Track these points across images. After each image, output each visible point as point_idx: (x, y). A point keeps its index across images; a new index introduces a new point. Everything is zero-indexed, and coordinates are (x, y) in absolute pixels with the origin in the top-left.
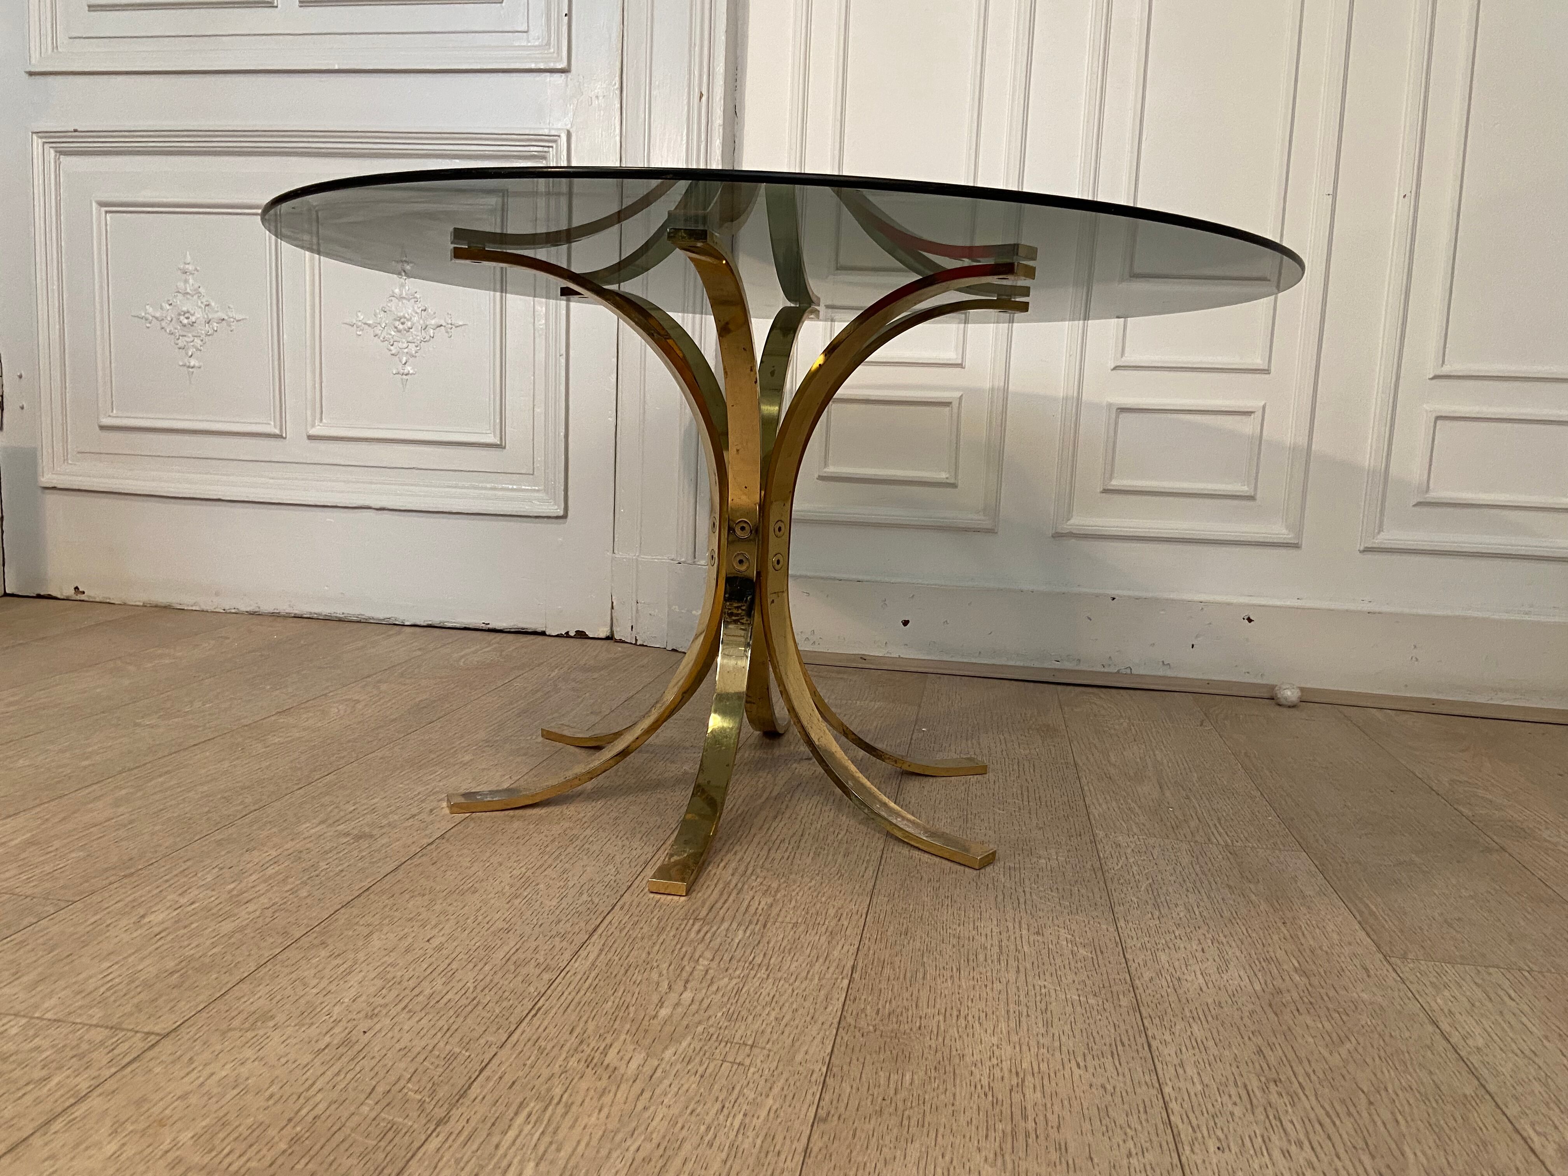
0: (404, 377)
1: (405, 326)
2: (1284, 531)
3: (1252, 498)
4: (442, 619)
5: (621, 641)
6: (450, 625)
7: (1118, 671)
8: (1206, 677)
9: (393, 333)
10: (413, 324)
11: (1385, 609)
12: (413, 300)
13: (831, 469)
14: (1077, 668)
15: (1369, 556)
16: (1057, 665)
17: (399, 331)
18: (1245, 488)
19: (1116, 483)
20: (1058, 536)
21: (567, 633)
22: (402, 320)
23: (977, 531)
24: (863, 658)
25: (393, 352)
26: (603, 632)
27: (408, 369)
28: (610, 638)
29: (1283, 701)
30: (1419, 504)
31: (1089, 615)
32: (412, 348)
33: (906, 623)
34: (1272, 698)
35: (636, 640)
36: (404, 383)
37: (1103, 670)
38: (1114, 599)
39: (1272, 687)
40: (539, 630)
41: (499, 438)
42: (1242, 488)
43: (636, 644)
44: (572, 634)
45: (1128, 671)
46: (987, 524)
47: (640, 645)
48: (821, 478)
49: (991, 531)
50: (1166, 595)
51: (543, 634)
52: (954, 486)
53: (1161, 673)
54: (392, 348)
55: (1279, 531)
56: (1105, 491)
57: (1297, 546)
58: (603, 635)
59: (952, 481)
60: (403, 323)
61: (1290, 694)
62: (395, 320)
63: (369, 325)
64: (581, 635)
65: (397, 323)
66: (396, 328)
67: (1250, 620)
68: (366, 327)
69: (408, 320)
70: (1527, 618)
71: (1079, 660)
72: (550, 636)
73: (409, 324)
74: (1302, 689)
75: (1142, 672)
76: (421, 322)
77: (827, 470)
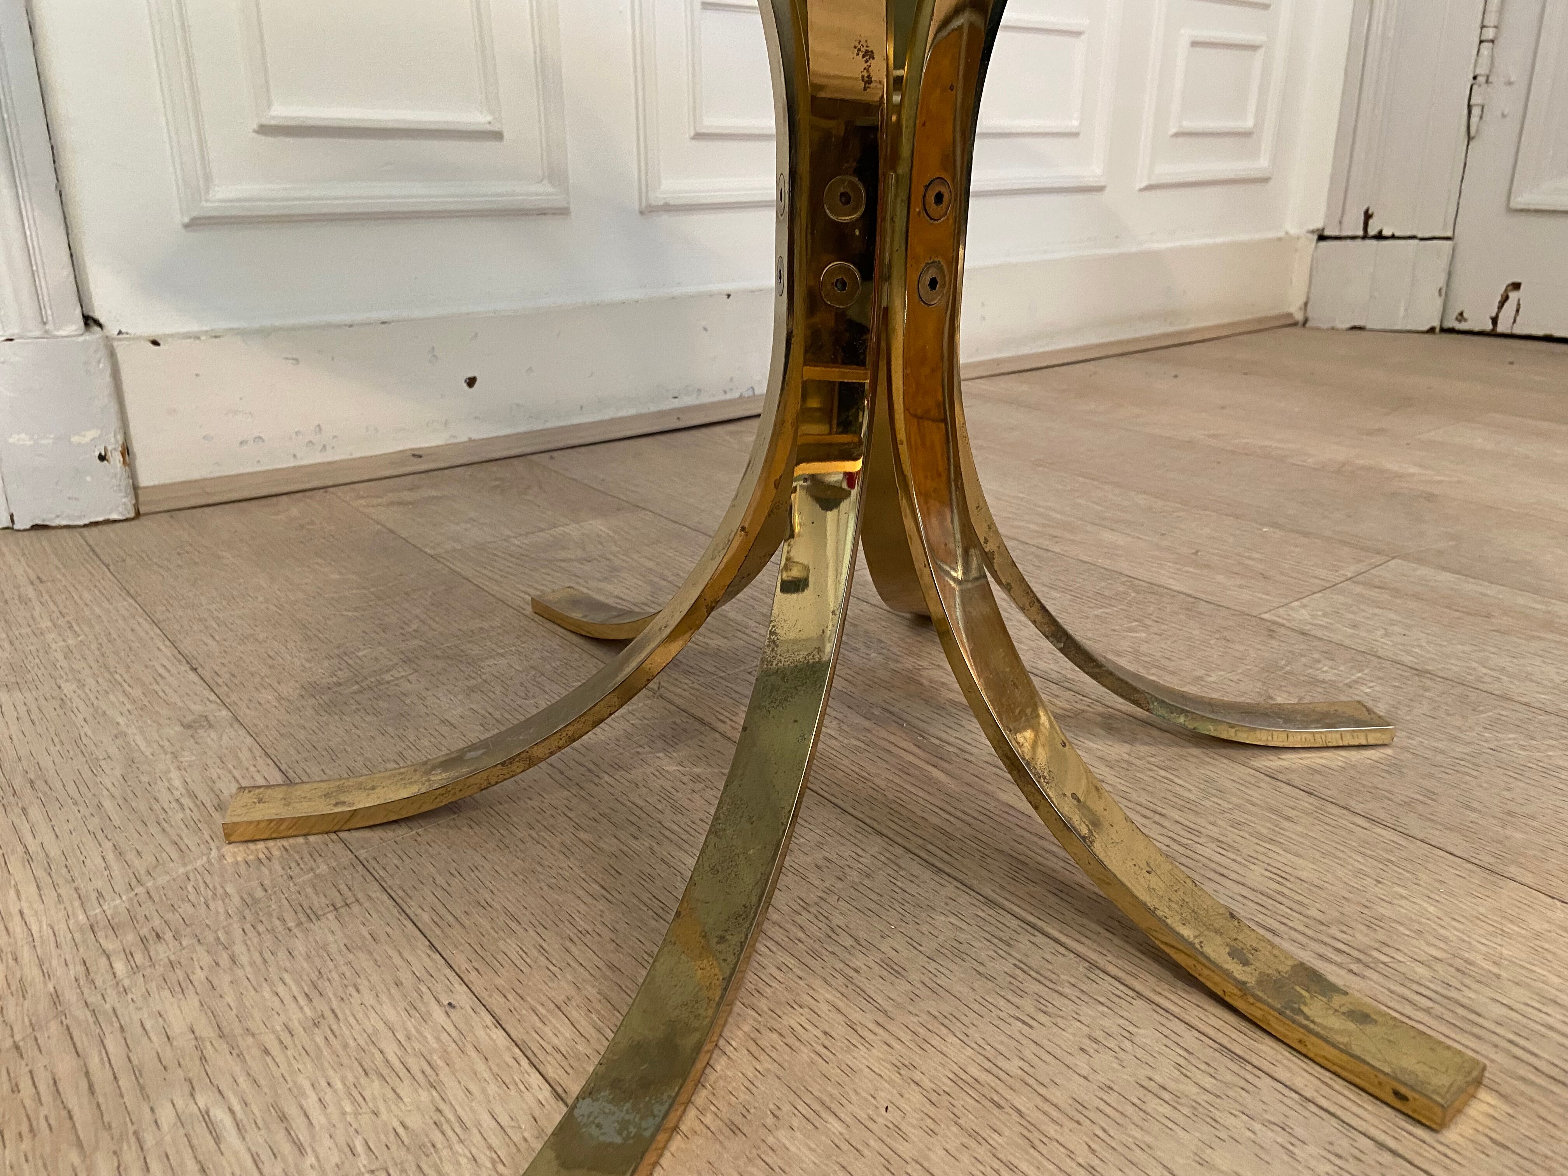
7: (741, 397)
14: (697, 402)
16: (676, 403)
20: (649, 211)
23: (543, 213)
24: (417, 455)
31: (704, 324)
33: (471, 382)
37: (725, 397)
38: (729, 296)
45: (750, 393)
46: (559, 201)
48: (264, 129)
49: (563, 212)
52: (498, 136)
56: (699, 136)
59: (496, 128)
71: (699, 390)
77: (273, 113)
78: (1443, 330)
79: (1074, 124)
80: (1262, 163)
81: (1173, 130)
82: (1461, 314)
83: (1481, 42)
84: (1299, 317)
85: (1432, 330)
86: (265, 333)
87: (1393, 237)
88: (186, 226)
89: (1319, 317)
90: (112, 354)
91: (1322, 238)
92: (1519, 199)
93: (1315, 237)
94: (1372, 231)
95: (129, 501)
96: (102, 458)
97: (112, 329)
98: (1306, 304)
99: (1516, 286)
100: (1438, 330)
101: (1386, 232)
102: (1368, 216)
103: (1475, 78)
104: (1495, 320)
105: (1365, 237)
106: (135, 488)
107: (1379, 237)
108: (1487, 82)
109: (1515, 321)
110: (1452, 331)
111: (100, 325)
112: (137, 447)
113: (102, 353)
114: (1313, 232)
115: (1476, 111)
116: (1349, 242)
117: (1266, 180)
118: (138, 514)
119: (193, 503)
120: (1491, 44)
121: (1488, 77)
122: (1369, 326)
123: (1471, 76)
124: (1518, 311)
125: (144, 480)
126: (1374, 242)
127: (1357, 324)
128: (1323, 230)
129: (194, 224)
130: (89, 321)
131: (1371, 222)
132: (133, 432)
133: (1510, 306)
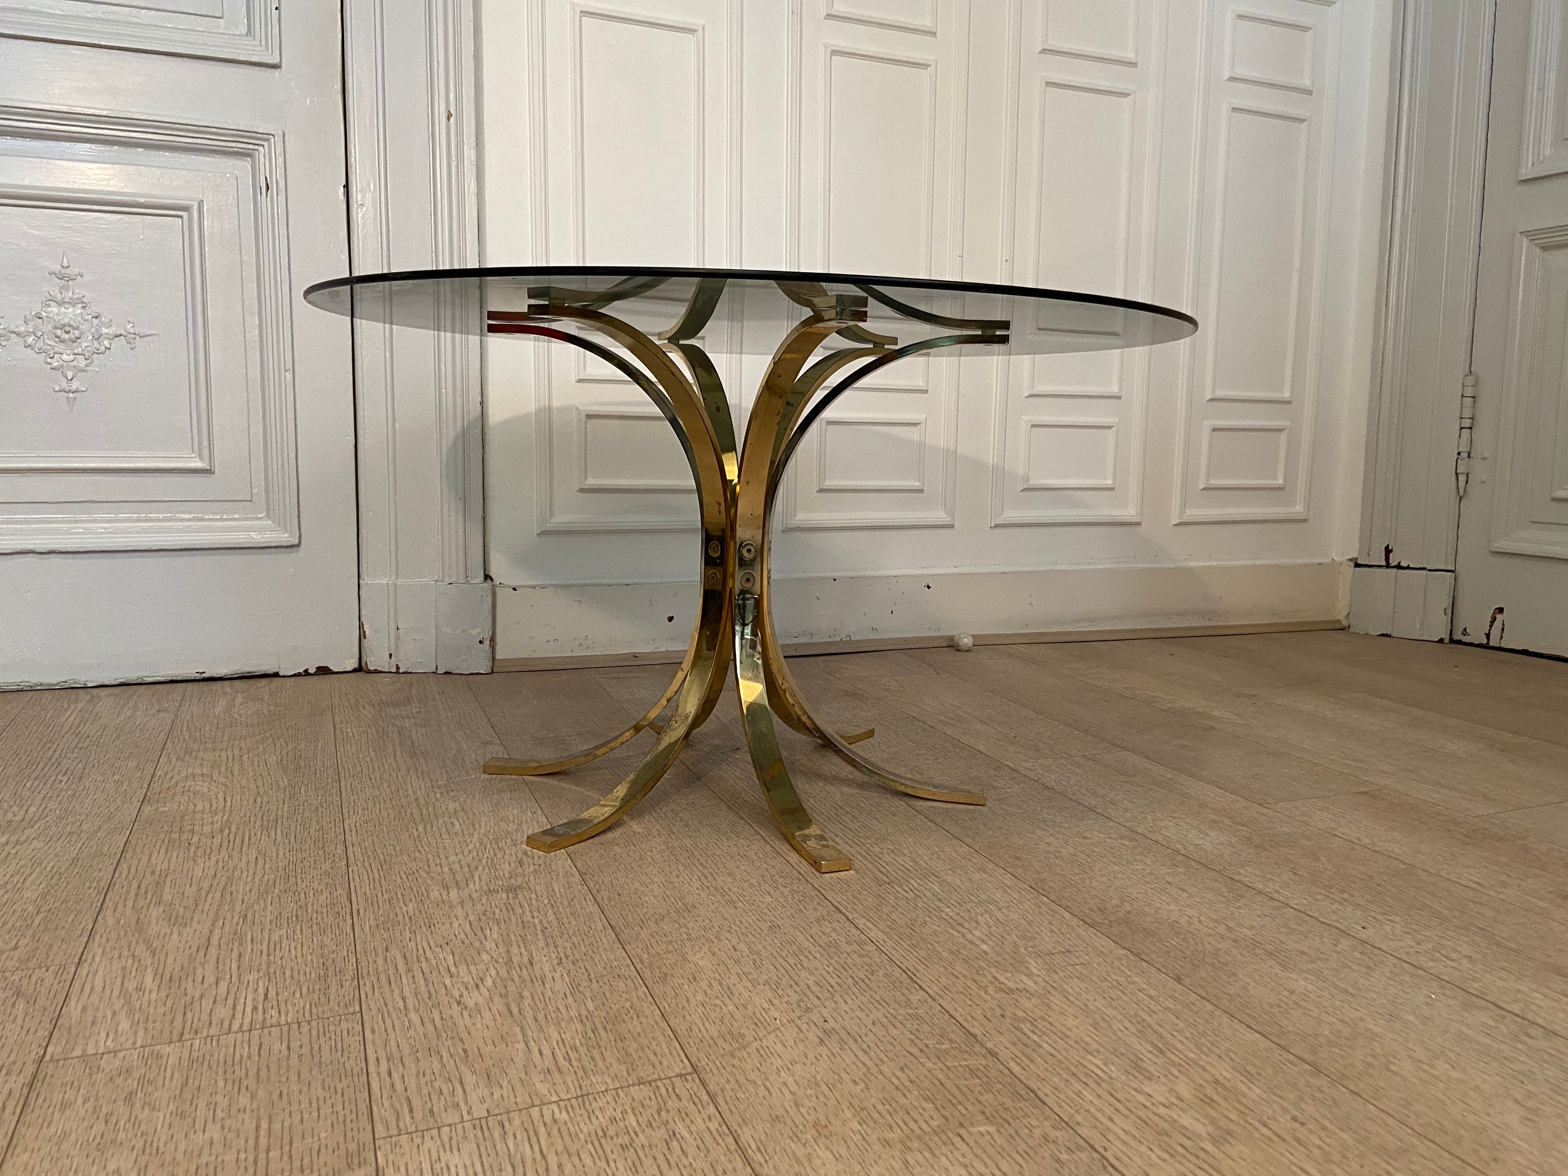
0: (71, 395)
1: (71, 335)
2: (945, 516)
3: (921, 491)
4: (140, 674)
5: (376, 672)
6: (151, 680)
7: (840, 641)
8: (901, 636)
9: (52, 343)
10: (82, 333)
11: (1008, 570)
12: (80, 306)
13: (592, 482)
14: (810, 641)
15: (997, 531)
16: (796, 641)
17: (63, 341)
18: (917, 483)
19: (829, 483)
20: (787, 531)
21: (306, 671)
22: (67, 329)
24: (635, 656)
25: (55, 364)
26: (352, 664)
27: (75, 385)
28: (360, 669)
29: (963, 648)
30: (1025, 490)
31: (817, 595)
32: (82, 363)
33: (671, 619)
34: (952, 645)
35: (398, 668)
36: (71, 402)
37: (829, 640)
38: (835, 580)
39: (952, 638)
40: (271, 671)
41: (208, 463)
42: (917, 484)
43: (397, 672)
44: (312, 670)
45: (847, 639)
47: (403, 673)
48: (582, 490)
50: (869, 573)
51: (276, 675)
53: (871, 637)
54: (54, 360)
55: (939, 515)
56: (821, 491)
57: (951, 526)
58: (350, 669)
60: (68, 332)
61: (967, 641)
62: (56, 328)
63: (18, 334)
64: (323, 671)
65: (59, 332)
66: (57, 337)
67: (929, 587)
68: (14, 335)
69: (74, 329)
70: (1089, 567)
71: (812, 634)
72: (284, 676)
73: (77, 333)
74: (973, 636)
75: (858, 638)
76: (93, 330)
77: (587, 482)
78: (1452, 641)
79: (1109, 482)
80: (1298, 509)
81: (1202, 486)
82: (1465, 629)
83: (1462, 428)
84: (1345, 623)
85: (1441, 641)
86: (566, 586)
87: (1408, 568)
88: (538, 534)
89: (1358, 626)
90: (494, 593)
91: (1357, 565)
92: (1496, 544)
93: (1352, 564)
94: (1393, 563)
95: (490, 664)
96: (481, 642)
97: (497, 581)
98: (1348, 614)
99: (1501, 610)
100: (1447, 640)
101: (1403, 564)
102: (1388, 551)
103: (1459, 454)
104: (1488, 636)
105: (1388, 566)
106: (493, 659)
107: (1399, 567)
108: (1469, 457)
109: (1501, 638)
110: (1459, 642)
111: (492, 580)
112: (499, 638)
113: (490, 592)
114: (1350, 560)
115: (1462, 478)
116: (1376, 570)
117: (1305, 521)
118: (492, 672)
119: (518, 669)
120: (1469, 430)
121: (1469, 453)
122: (1394, 635)
123: (1456, 454)
124: (1503, 629)
125: (499, 656)
126: (1394, 570)
127: (1385, 632)
128: (1357, 559)
129: (542, 534)
130: (487, 577)
131: (1391, 555)
132: (498, 632)
133: (1498, 624)
